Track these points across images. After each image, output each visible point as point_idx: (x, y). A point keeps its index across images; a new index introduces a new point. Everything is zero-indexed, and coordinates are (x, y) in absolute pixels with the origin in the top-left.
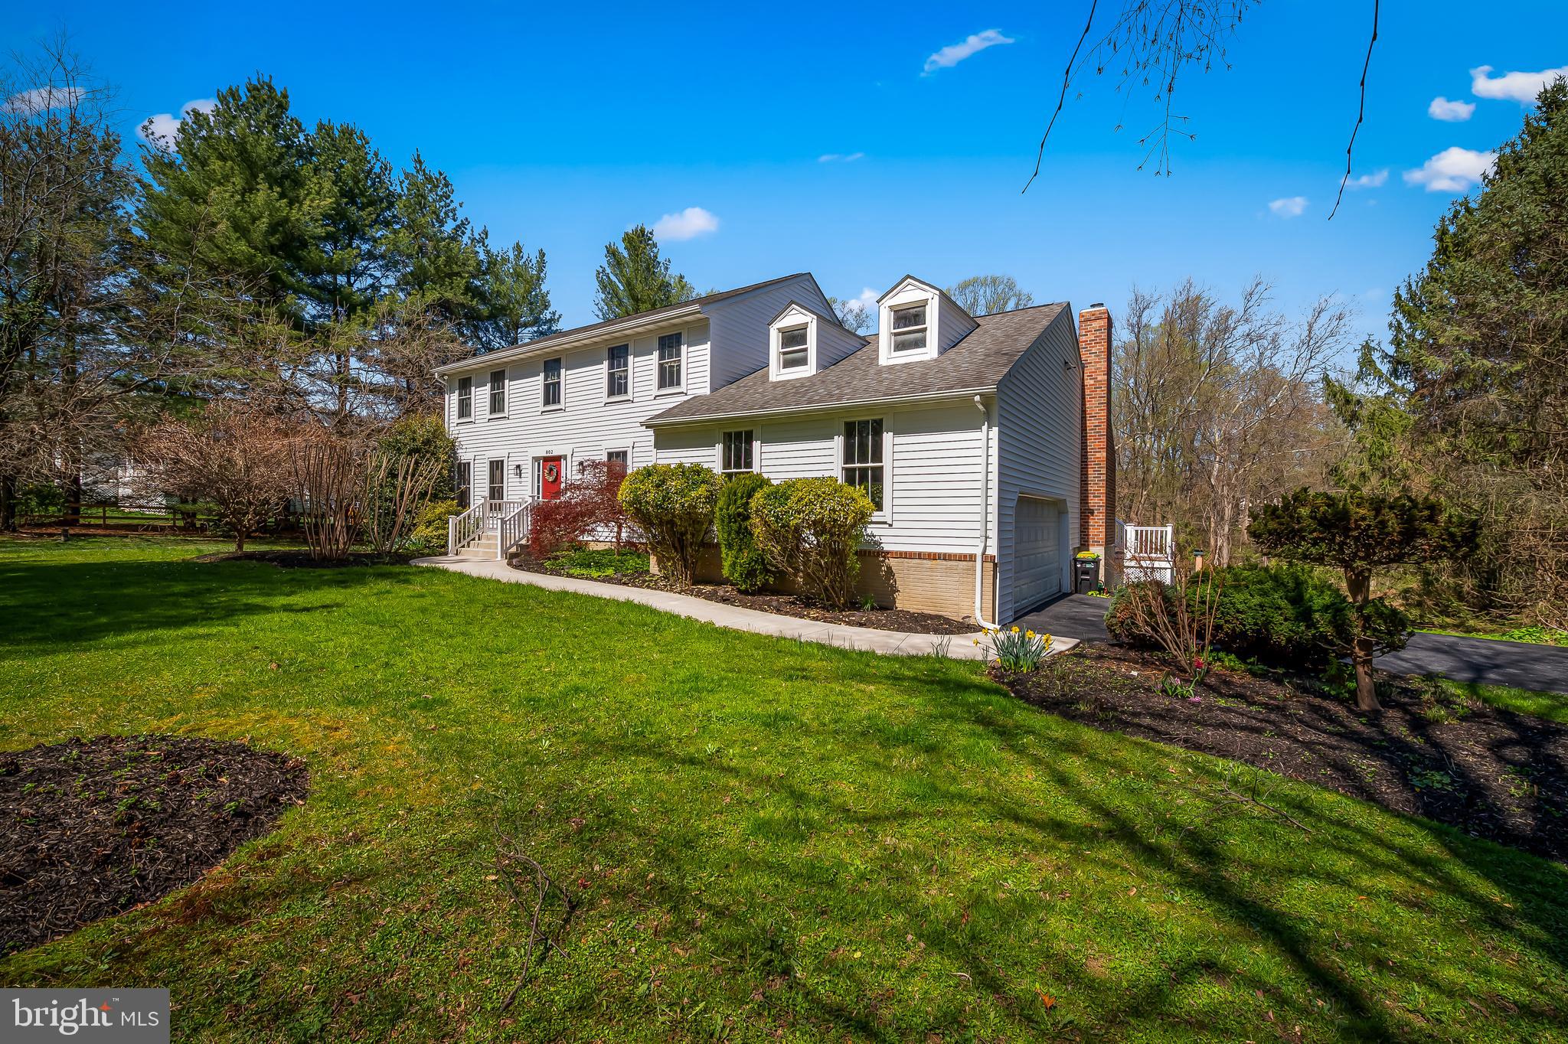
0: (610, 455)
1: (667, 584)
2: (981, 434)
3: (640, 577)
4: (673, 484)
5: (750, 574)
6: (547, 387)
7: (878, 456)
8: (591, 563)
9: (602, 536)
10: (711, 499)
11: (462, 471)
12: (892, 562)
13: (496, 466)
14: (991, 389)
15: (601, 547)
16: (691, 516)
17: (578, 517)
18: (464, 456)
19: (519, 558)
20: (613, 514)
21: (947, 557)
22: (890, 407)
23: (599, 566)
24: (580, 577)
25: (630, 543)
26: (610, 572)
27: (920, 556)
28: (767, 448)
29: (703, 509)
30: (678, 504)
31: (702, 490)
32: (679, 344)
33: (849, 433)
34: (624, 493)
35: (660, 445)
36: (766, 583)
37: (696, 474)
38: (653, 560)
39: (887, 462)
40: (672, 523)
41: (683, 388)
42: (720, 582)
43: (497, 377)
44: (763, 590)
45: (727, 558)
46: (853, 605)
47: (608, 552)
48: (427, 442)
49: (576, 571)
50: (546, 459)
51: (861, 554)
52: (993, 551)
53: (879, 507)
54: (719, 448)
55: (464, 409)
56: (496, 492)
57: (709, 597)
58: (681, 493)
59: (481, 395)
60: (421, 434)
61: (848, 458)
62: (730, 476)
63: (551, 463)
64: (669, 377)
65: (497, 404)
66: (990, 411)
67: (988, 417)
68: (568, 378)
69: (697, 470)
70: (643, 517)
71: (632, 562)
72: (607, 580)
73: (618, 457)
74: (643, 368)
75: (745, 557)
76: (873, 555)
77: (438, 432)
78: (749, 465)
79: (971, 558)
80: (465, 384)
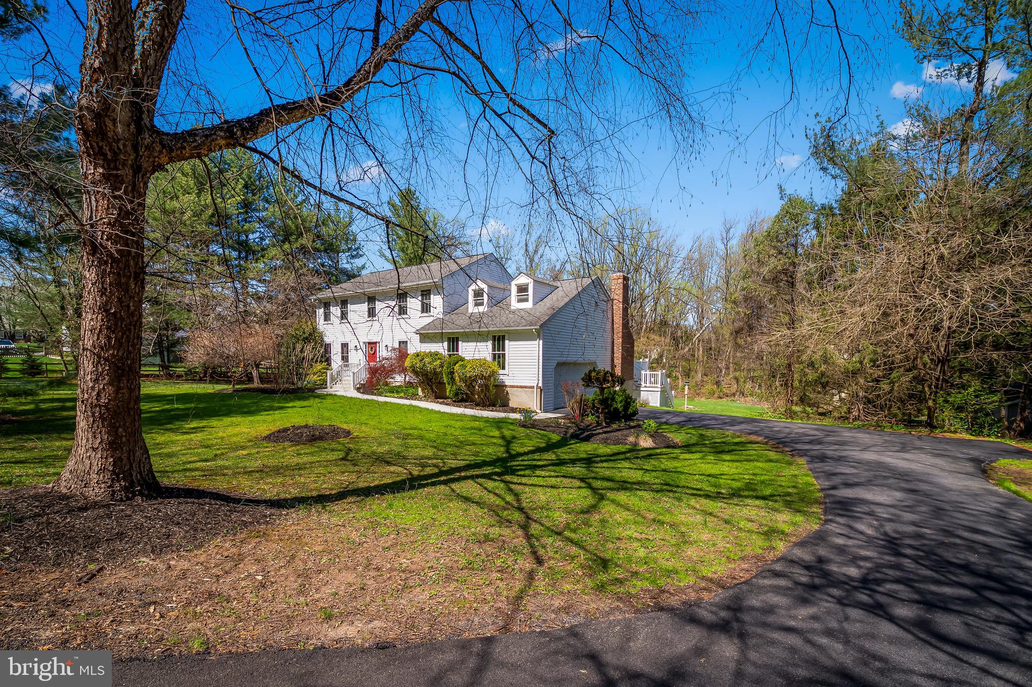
0: (400, 342)
1: (426, 398)
2: (536, 342)
3: (414, 396)
4: (427, 360)
5: (457, 394)
6: (369, 309)
7: (504, 350)
8: (395, 391)
9: (398, 379)
10: (442, 366)
11: (327, 347)
12: (508, 389)
13: (345, 346)
14: (538, 327)
15: (398, 384)
16: (435, 373)
17: (388, 372)
18: (327, 340)
19: (361, 389)
20: (404, 370)
21: (526, 387)
22: (508, 332)
23: (398, 392)
24: (390, 397)
25: (410, 383)
26: (402, 394)
27: (517, 387)
28: (465, 344)
29: (438, 370)
30: (429, 367)
31: (438, 362)
32: (430, 294)
33: (494, 340)
34: (407, 363)
35: (422, 341)
36: (462, 398)
37: (435, 355)
38: (420, 389)
39: (506, 352)
40: (426, 375)
41: (432, 314)
42: (447, 398)
43: (344, 303)
44: (462, 400)
45: (448, 388)
46: (494, 405)
47: (400, 387)
48: (310, 334)
49: (388, 394)
50: (369, 343)
51: (496, 386)
52: (540, 385)
53: (504, 368)
54: (446, 344)
55: (327, 317)
56: (345, 358)
57: (441, 403)
58: (429, 363)
59: (335, 311)
60: (308, 330)
61: (494, 350)
62: (450, 355)
63: (372, 345)
64: (426, 308)
65: (344, 316)
66: (538, 335)
67: (539, 337)
68: (379, 305)
69: (437, 354)
70: (415, 372)
71: (411, 391)
72: (401, 398)
73: (403, 343)
74: (414, 304)
75: (454, 388)
76: (501, 387)
77: (315, 329)
78: (457, 351)
79: (532, 387)
80: (326, 305)
